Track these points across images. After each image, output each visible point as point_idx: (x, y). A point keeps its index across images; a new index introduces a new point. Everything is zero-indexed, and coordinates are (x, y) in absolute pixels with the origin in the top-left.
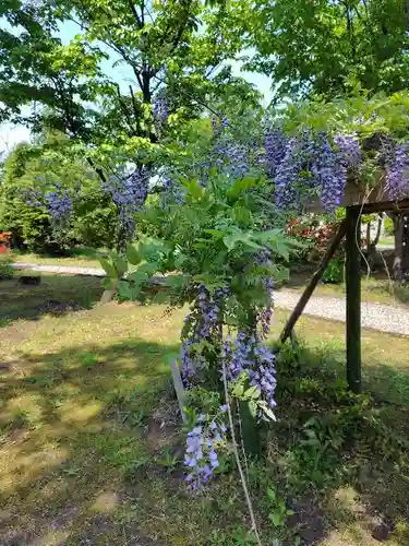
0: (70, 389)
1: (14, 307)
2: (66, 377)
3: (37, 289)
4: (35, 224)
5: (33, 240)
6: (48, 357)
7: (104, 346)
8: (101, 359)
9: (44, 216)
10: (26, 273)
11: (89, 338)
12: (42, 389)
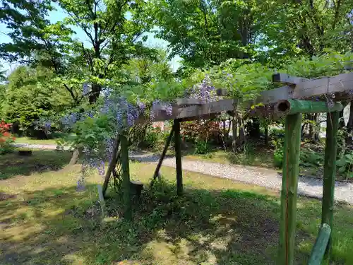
0: (49, 204)
1: (15, 168)
2: (47, 200)
3: (30, 158)
4: (28, 118)
5: (26, 128)
6: (36, 192)
7: (68, 187)
8: (66, 192)
9: (35, 113)
10: (21, 149)
11: (60, 183)
12: (34, 205)
